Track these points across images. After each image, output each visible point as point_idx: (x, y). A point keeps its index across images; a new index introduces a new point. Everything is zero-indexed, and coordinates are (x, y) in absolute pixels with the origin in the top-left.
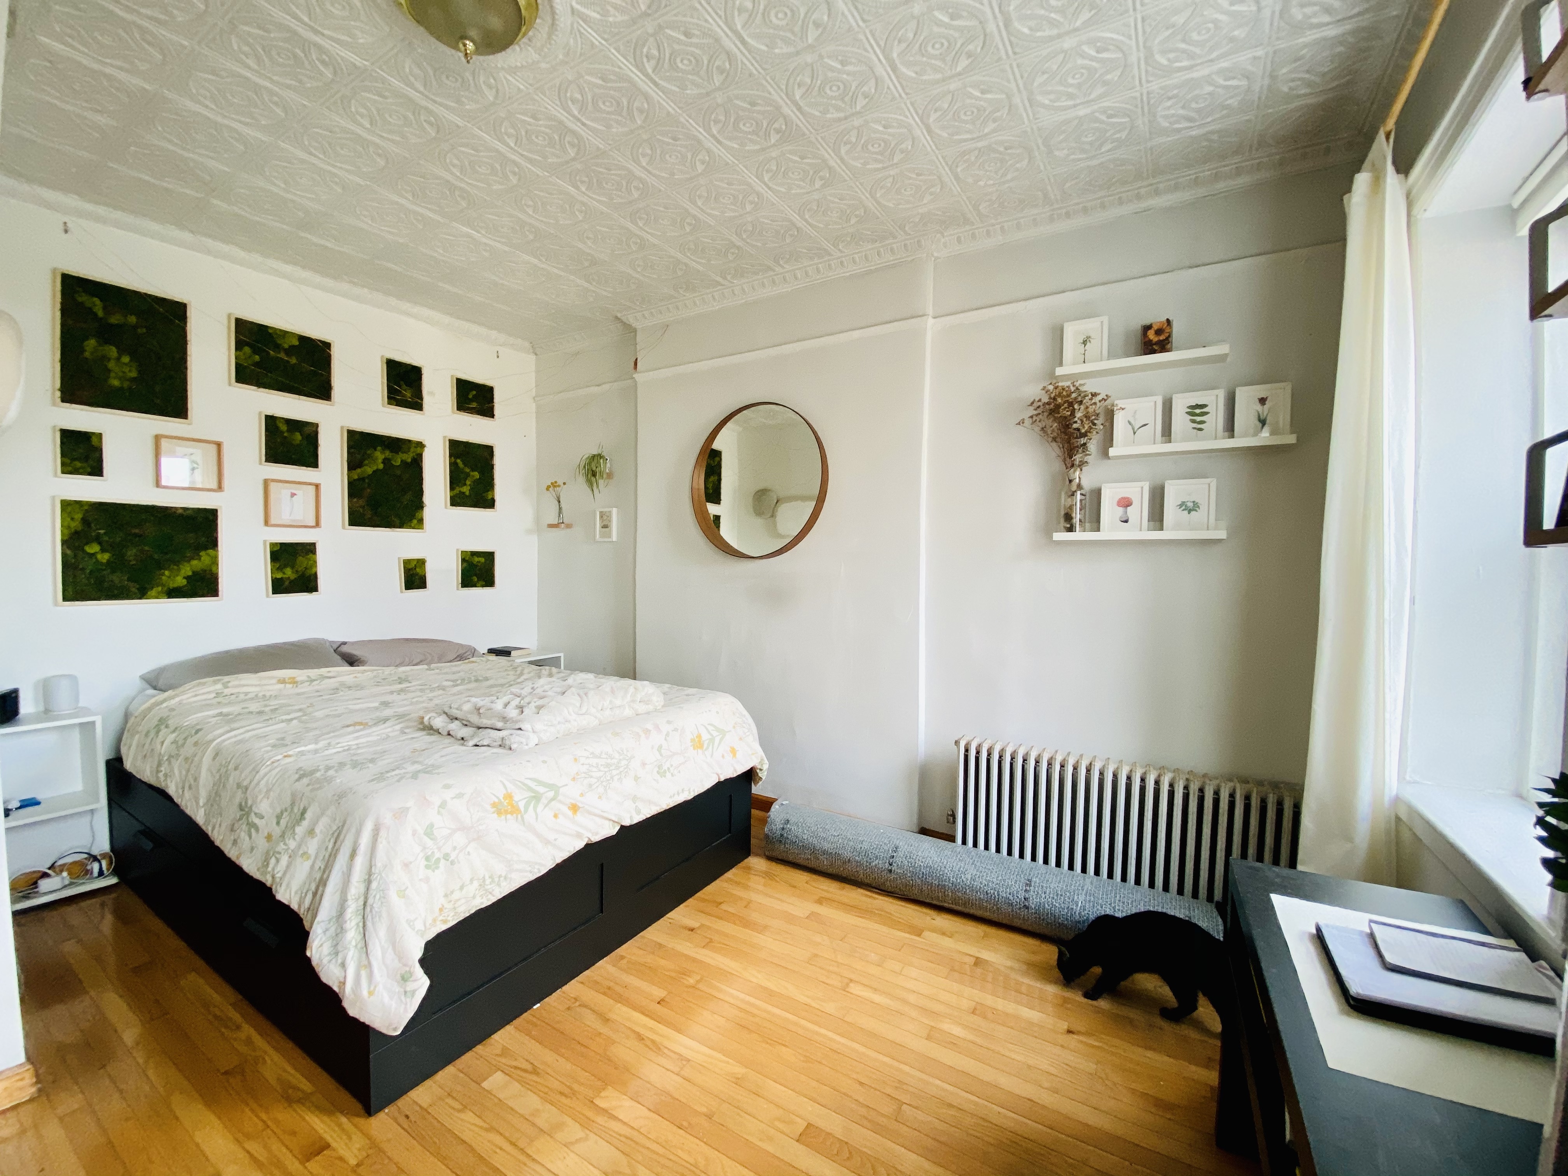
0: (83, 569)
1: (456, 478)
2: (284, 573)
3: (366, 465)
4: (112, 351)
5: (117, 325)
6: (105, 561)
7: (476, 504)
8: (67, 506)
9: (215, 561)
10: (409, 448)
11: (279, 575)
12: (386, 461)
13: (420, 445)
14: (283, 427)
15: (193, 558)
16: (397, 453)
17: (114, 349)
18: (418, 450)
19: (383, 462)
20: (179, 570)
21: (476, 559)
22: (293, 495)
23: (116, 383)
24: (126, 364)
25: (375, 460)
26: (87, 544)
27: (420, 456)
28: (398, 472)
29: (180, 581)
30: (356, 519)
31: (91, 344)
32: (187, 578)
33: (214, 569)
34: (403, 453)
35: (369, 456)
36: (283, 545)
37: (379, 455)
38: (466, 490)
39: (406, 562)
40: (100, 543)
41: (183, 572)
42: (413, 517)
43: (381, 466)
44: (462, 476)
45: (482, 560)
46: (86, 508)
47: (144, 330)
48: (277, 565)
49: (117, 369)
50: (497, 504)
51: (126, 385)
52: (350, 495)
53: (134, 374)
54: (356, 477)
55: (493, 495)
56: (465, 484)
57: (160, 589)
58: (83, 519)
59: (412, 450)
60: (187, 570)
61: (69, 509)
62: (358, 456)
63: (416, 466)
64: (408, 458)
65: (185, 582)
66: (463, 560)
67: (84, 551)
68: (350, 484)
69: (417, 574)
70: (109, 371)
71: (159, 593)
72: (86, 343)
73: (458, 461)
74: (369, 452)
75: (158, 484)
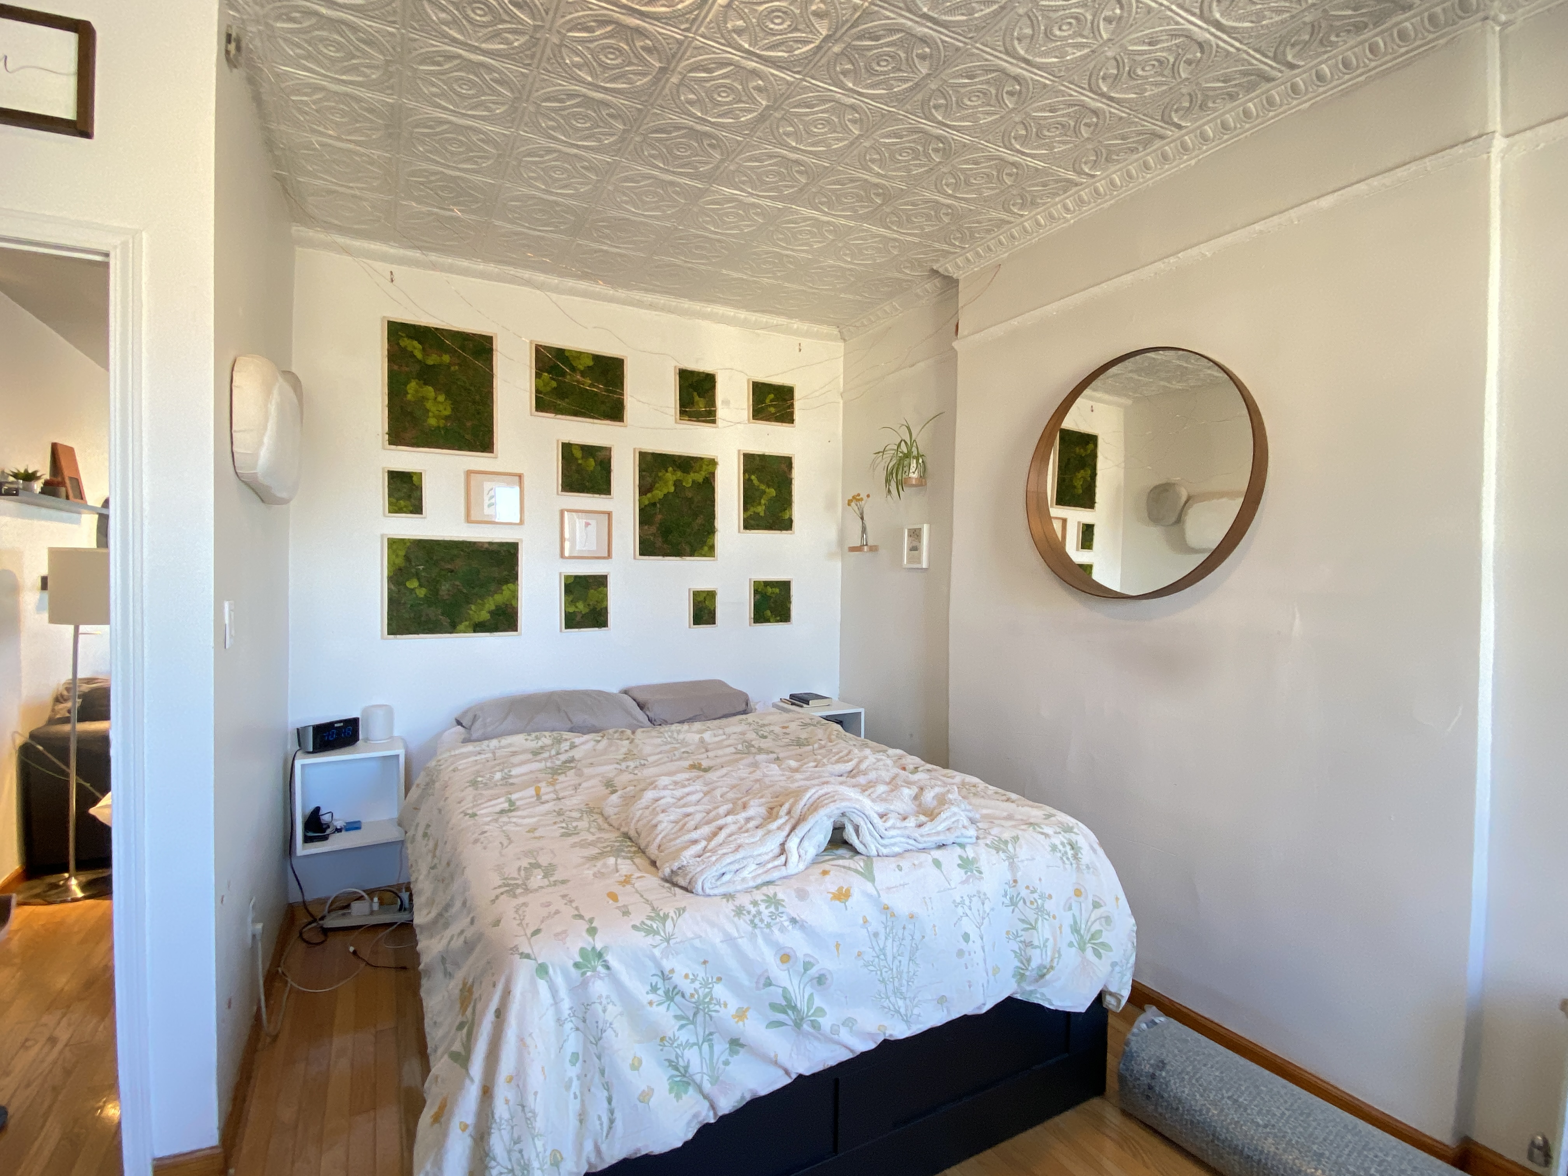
0: (405, 603)
1: (750, 497)
2: (577, 607)
3: (657, 489)
4: (429, 391)
5: (434, 365)
6: (422, 596)
7: (770, 527)
8: (394, 544)
9: (515, 596)
10: (701, 467)
11: (571, 610)
12: (677, 484)
13: (713, 463)
14: (578, 454)
15: (496, 592)
16: (688, 473)
17: (430, 388)
18: (710, 468)
19: (675, 485)
20: (483, 605)
21: (769, 590)
22: (587, 524)
23: (432, 422)
24: (442, 403)
25: (666, 483)
26: (408, 580)
27: (713, 474)
28: (689, 495)
29: (484, 616)
30: (647, 548)
31: (412, 386)
32: (491, 613)
33: (513, 603)
34: (695, 472)
35: (660, 478)
36: (577, 578)
37: (671, 476)
38: (761, 510)
39: (696, 594)
40: (419, 579)
41: (487, 606)
42: (704, 543)
43: (672, 489)
44: (757, 494)
45: (777, 590)
46: (408, 544)
47: (457, 367)
48: (570, 598)
49: (433, 409)
50: (795, 525)
51: (442, 423)
52: (641, 523)
53: (448, 412)
54: (647, 503)
55: (791, 515)
56: (760, 504)
57: (467, 623)
58: (405, 556)
59: (704, 467)
60: (491, 604)
61: (395, 547)
62: (649, 480)
63: (708, 486)
64: (699, 477)
65: (488, 616)
66: (756, 592)
67: (406, 587)
68: (641, 510)
69: (706, 608)
70: (428, 411)
71: (466, 627)
72: (408, 387)
73: (753, 477)
74: (660, 474)
75: (468, 519)
